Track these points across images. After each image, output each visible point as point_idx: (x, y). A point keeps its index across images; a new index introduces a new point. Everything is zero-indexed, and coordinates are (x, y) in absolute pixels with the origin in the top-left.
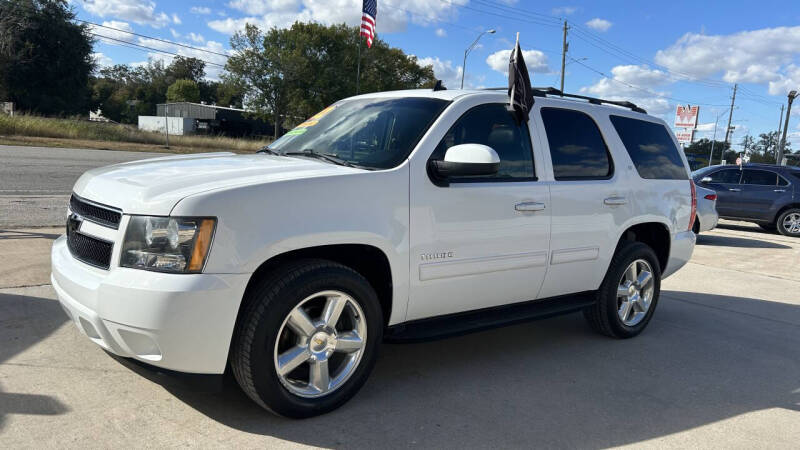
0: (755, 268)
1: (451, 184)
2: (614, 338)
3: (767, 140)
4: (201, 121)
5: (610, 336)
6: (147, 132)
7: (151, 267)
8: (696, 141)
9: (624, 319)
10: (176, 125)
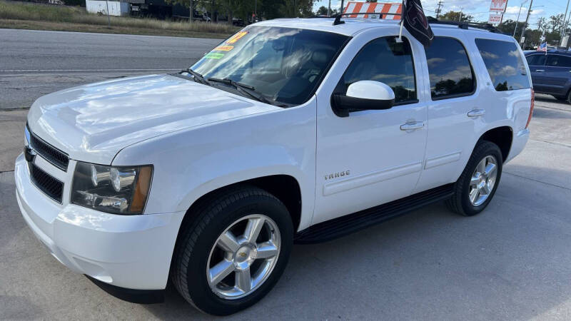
0: (557, 139)
1: (350, 114)
2: (465, 216)
3: (556, 20)
4: (134, 5)
5: (461, 215)
6: (93, 14)
7: (97, 206)
8: (503, 21)
9: (472, 201)
10: (115, 7)
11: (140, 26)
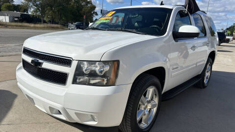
4: (15, 17)
7: (89, 84)
11: (20, 26)
